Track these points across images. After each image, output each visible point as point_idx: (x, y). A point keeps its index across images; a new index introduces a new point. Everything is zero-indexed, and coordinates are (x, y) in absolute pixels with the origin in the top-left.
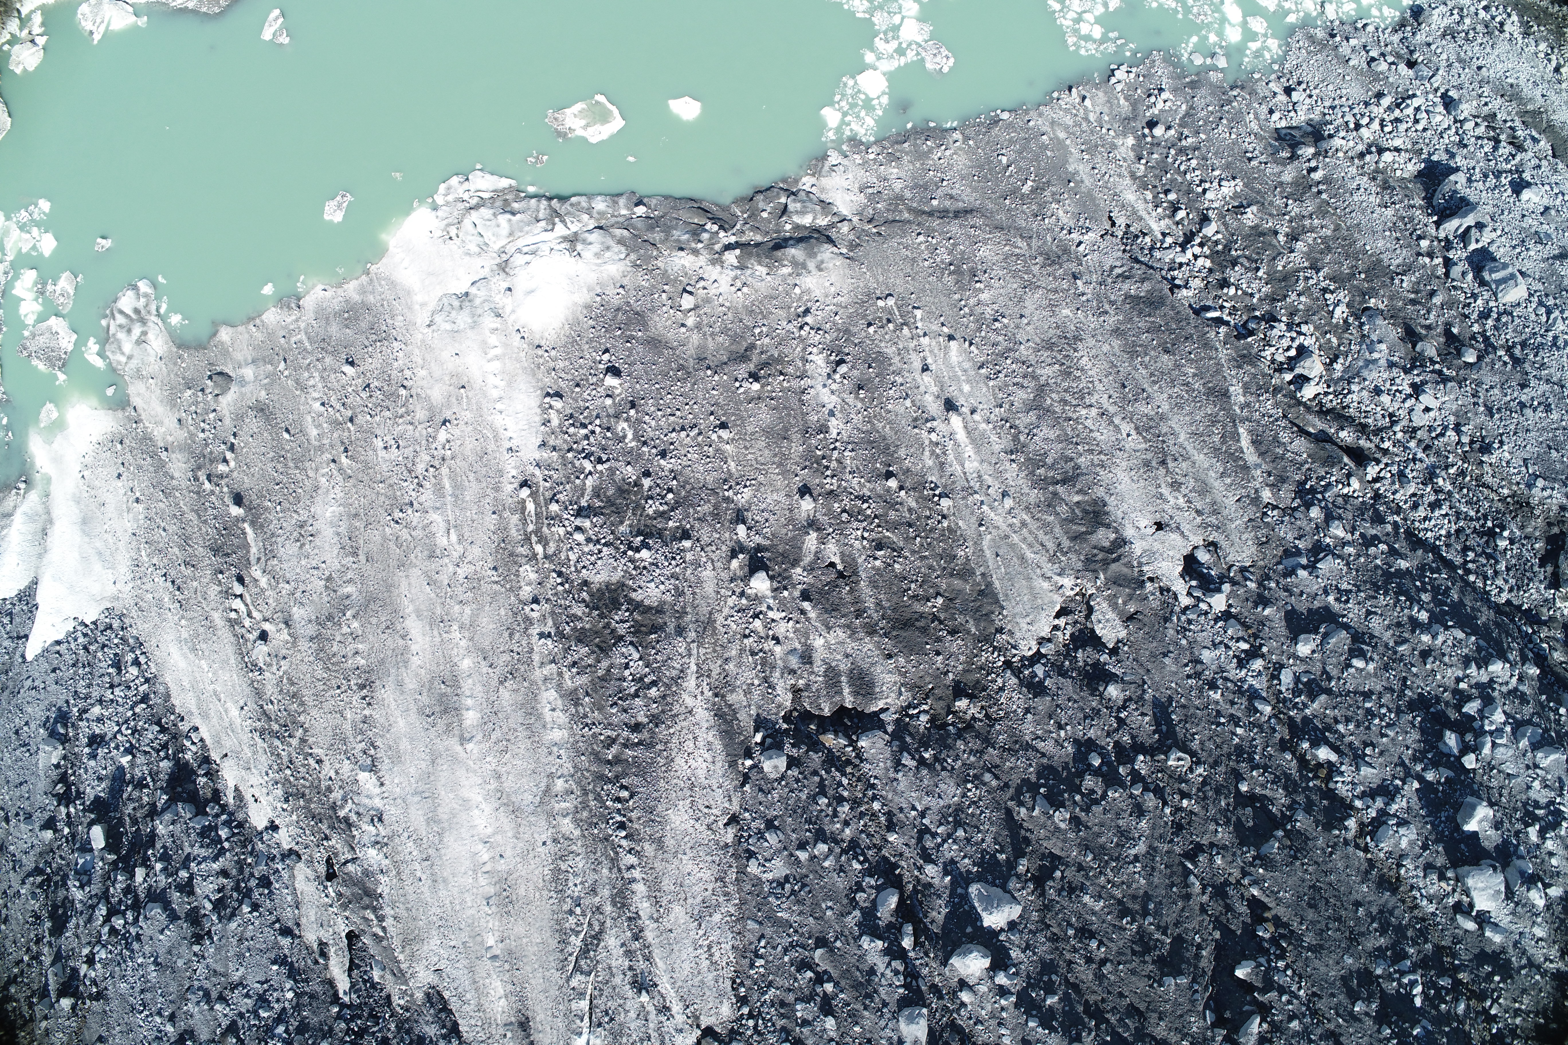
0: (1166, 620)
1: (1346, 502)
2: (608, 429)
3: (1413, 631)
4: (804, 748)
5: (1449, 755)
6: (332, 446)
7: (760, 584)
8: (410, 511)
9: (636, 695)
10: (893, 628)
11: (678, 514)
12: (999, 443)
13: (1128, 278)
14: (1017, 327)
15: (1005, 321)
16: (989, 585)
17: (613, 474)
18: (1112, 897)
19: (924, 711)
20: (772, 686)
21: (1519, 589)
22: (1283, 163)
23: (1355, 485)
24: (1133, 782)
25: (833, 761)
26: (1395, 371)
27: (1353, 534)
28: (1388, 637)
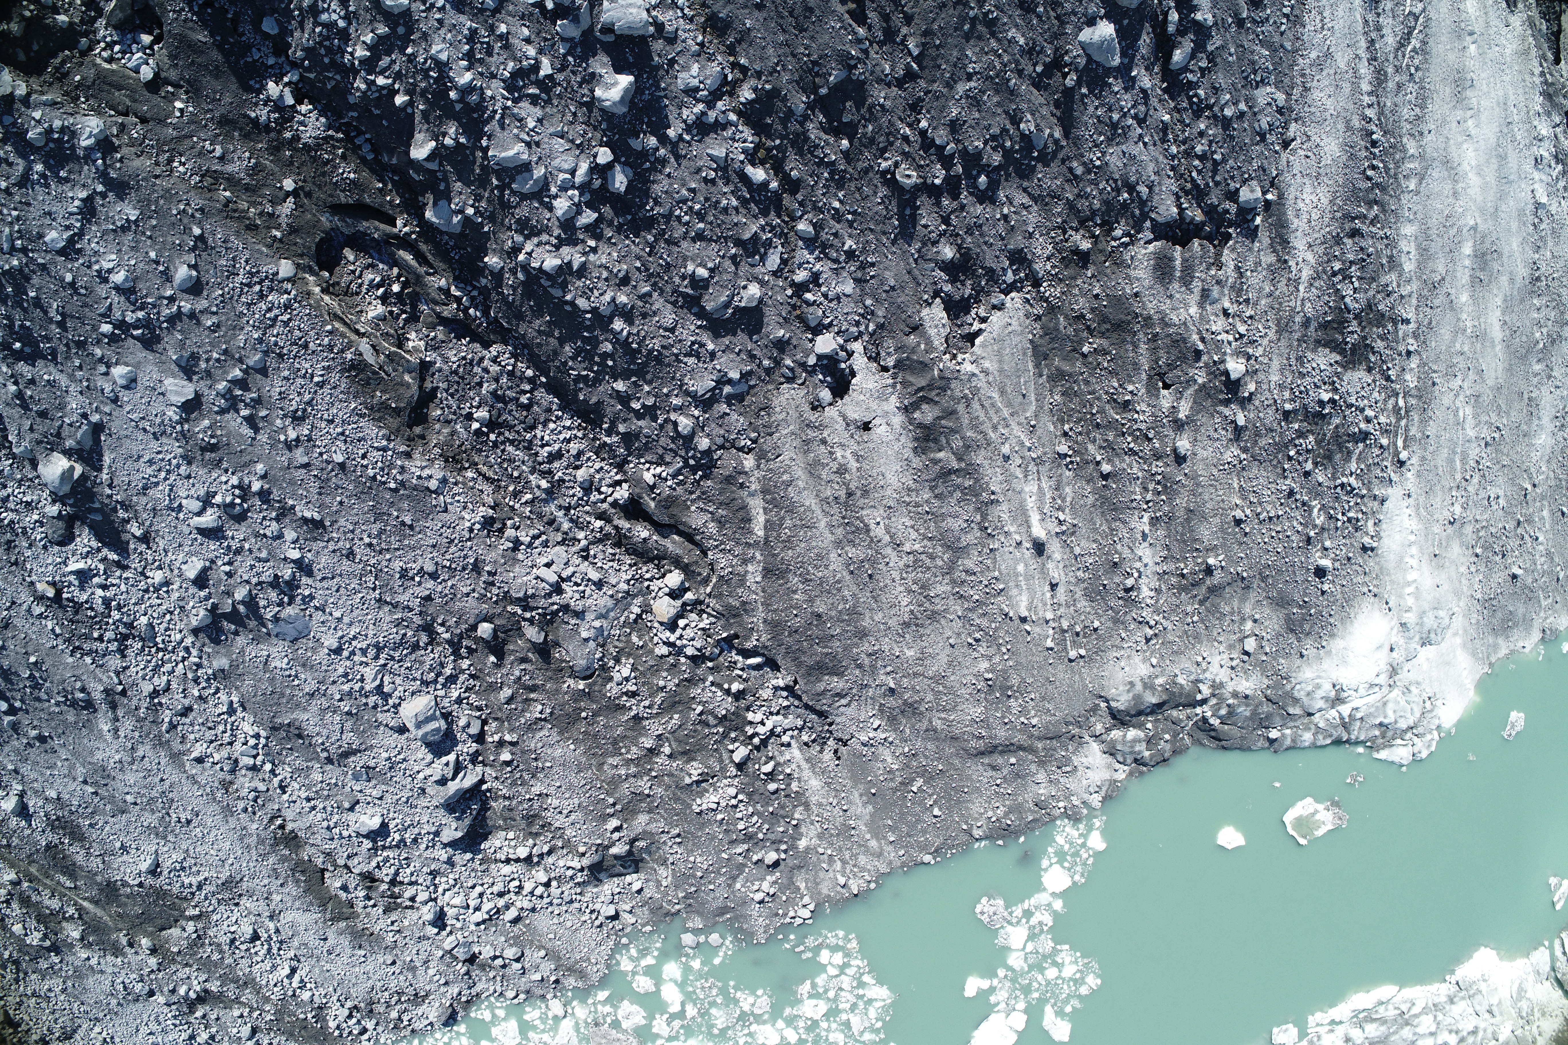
0: (881, 327)
1: (661, 457)
2: (1331, 517)
3: (633, 307)
4: (1220, 209)
5: (625, 164)
7: (1236, 367)
8: (1488, 439)
9: (1351, 263)
10: (1129, 323)
11: (1290, 435)
12: (1002, 511)
13: (838, 695)
14: (959, 634)
15: (970, 640)
16: (1037, 366)
17: (1333, 474)
18: (999, 40)
19: (1115, 239)
20: (1237, 268)
21: (471, 361)
22: (644, 834)
23: (648, 477)
24: (952, 156)
25: (1198, 194)
26: (579, 608)
27: (667, 421)
28: (658, 302)
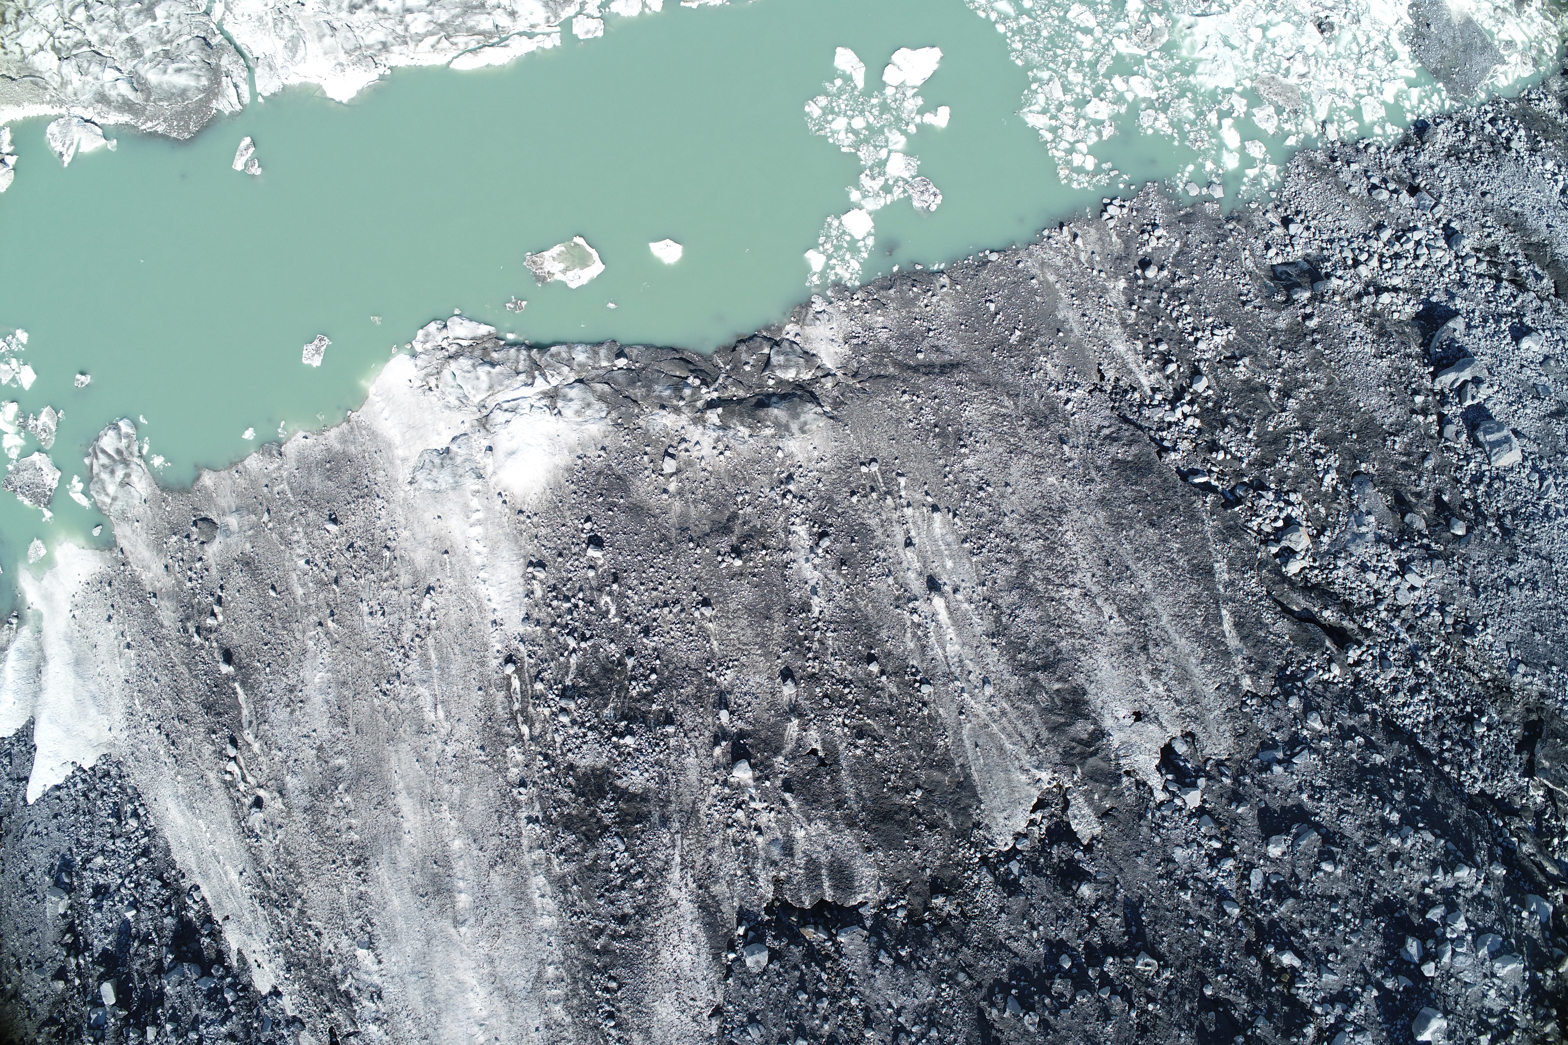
0: (1142, 817)
1: (1326, 689)
2: (592, 603)
3: (1384, 833)
4: (785, 941)
5: (1409, 963)
6: (318, 608)
7: (743, 773)
8: (397, 683)
9: (622, 887)
11: (661, 696)
12: (980, 625)
13: (1115, 440)
14: (1002, 496)
15: (990, 489)
16: (968, 776)
17: (597, 651)
19: (902, 907)
20: (754, 878)
21: (1493, 779)
22: (1278, 307)
23: (1336, 670)
24: (1102, 986)
25: (814, 955)
26: (1382, 546)
27: (1330, 726)
28: (1358, 837)
